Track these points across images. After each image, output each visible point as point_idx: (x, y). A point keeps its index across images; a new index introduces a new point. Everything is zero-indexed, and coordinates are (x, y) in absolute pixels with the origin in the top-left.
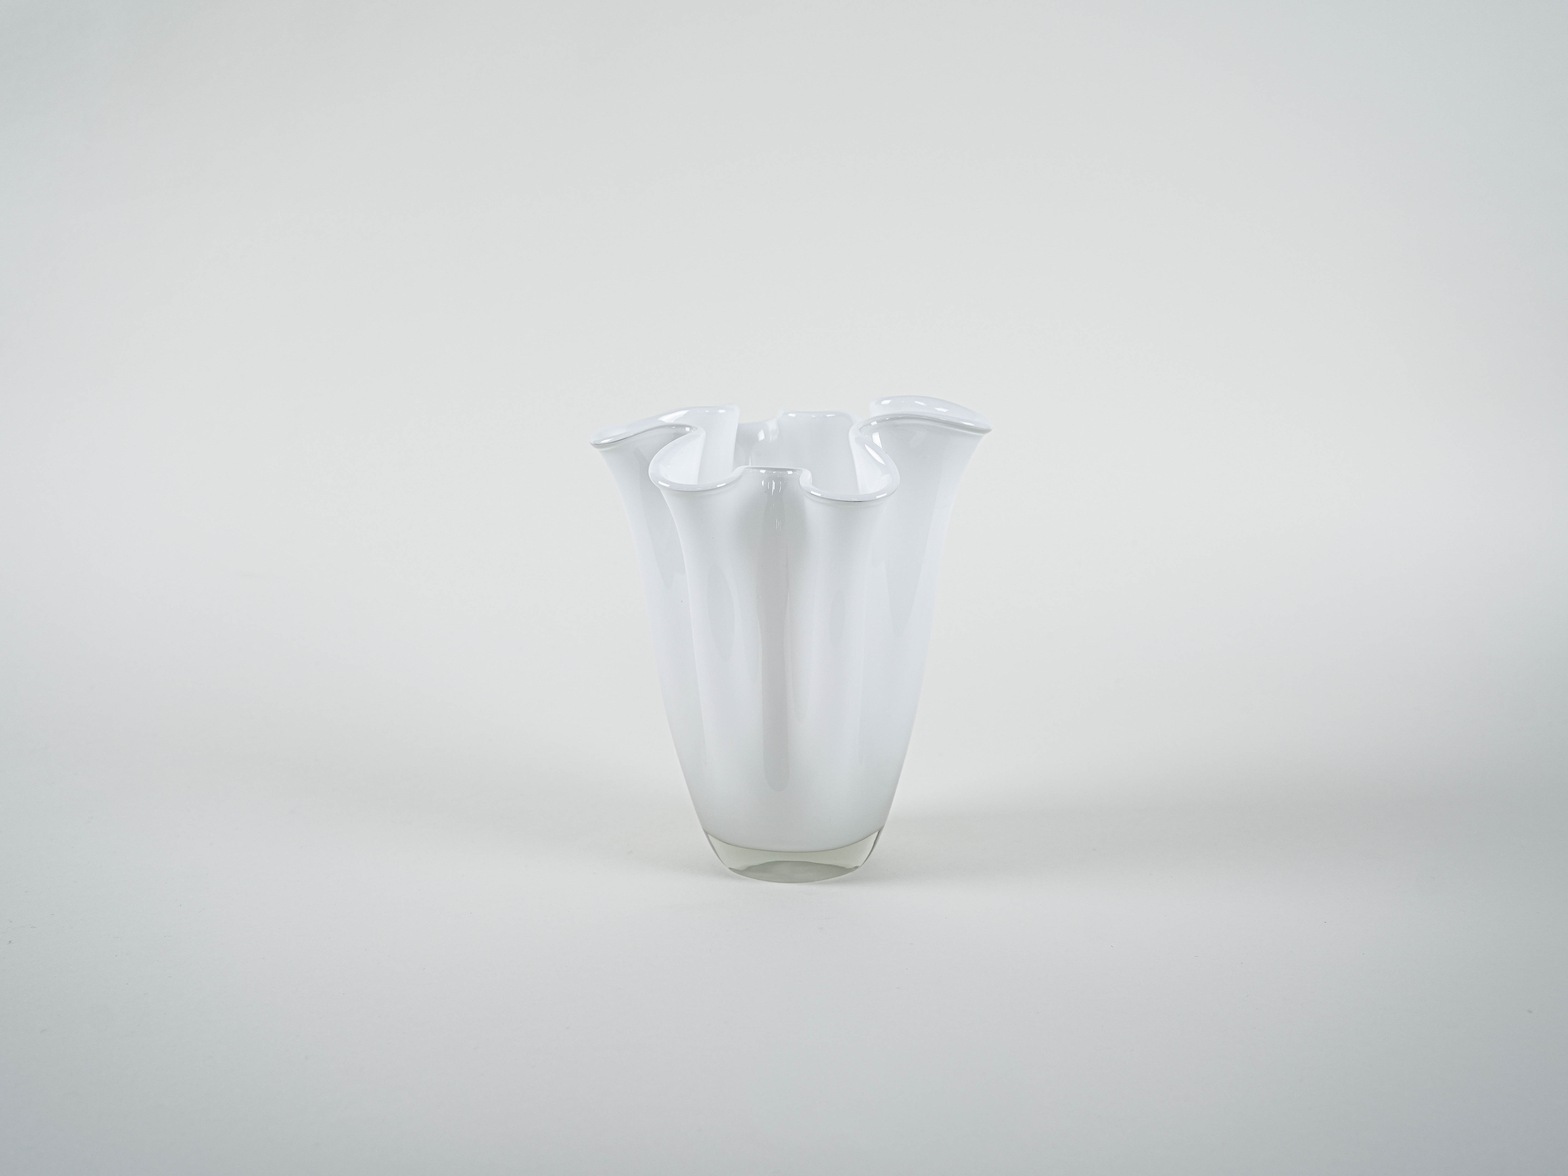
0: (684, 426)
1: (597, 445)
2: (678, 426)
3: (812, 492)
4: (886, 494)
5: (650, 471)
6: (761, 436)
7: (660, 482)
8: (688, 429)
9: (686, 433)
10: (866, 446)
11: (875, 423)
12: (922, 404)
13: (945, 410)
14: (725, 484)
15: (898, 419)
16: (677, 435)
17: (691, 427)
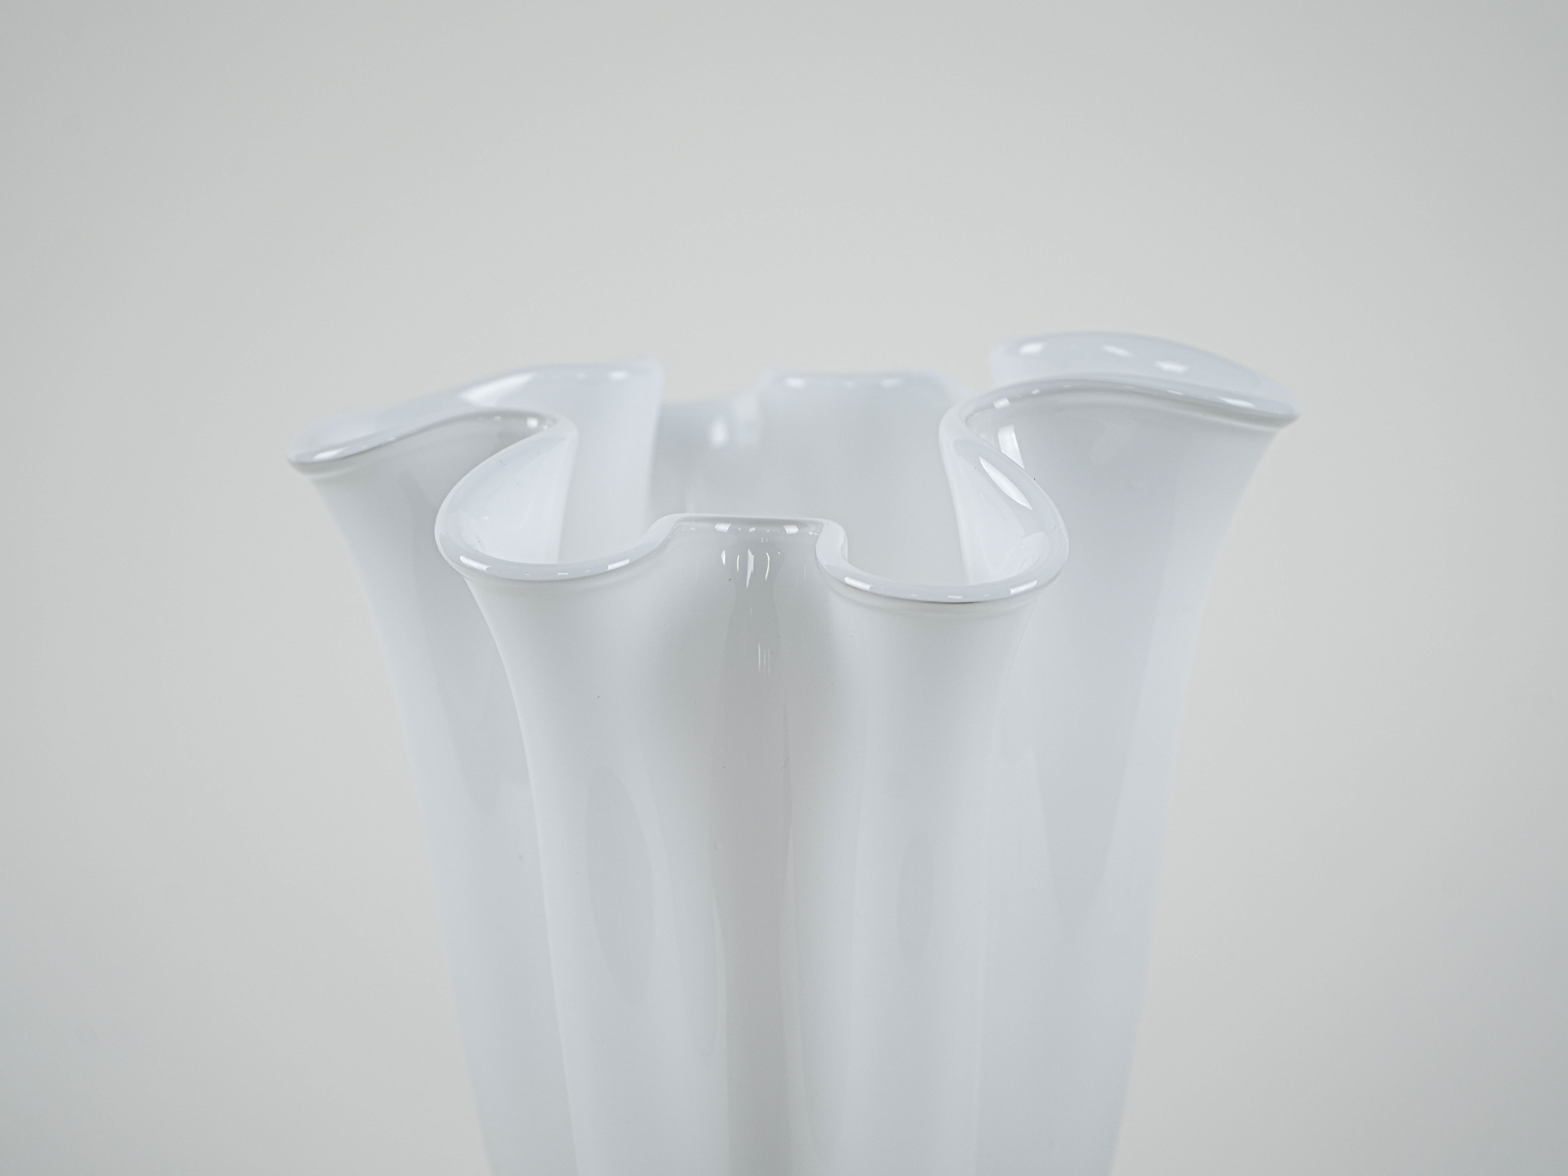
0: (523, 416)
1: (306, 466)
2: (507, 415)
3: (848, 580)
4: (1034, 583)
5: (439, 530)
6: (719, 435)
7: (463, 559)
8: (533, 423)
9: (529, 433)
10: (984, 463)
11: (1003, 403)
12: (1119, 352)
13: (1178, 368)
14: (627, 561)
15: (1063, 391)
16: (507, 439)
17: (541, 418)
